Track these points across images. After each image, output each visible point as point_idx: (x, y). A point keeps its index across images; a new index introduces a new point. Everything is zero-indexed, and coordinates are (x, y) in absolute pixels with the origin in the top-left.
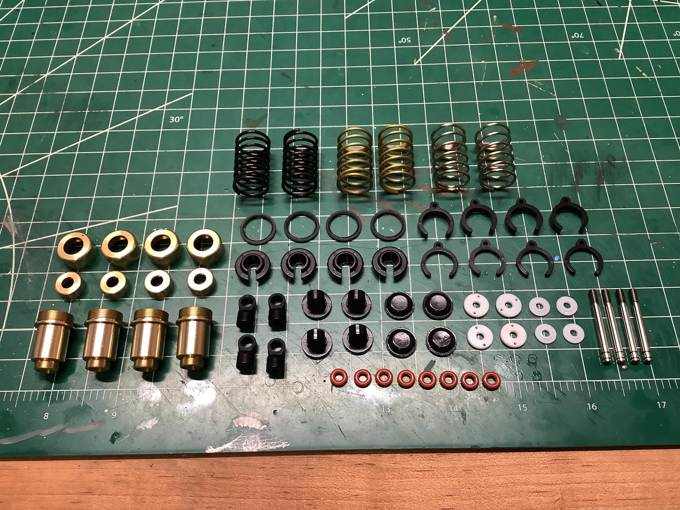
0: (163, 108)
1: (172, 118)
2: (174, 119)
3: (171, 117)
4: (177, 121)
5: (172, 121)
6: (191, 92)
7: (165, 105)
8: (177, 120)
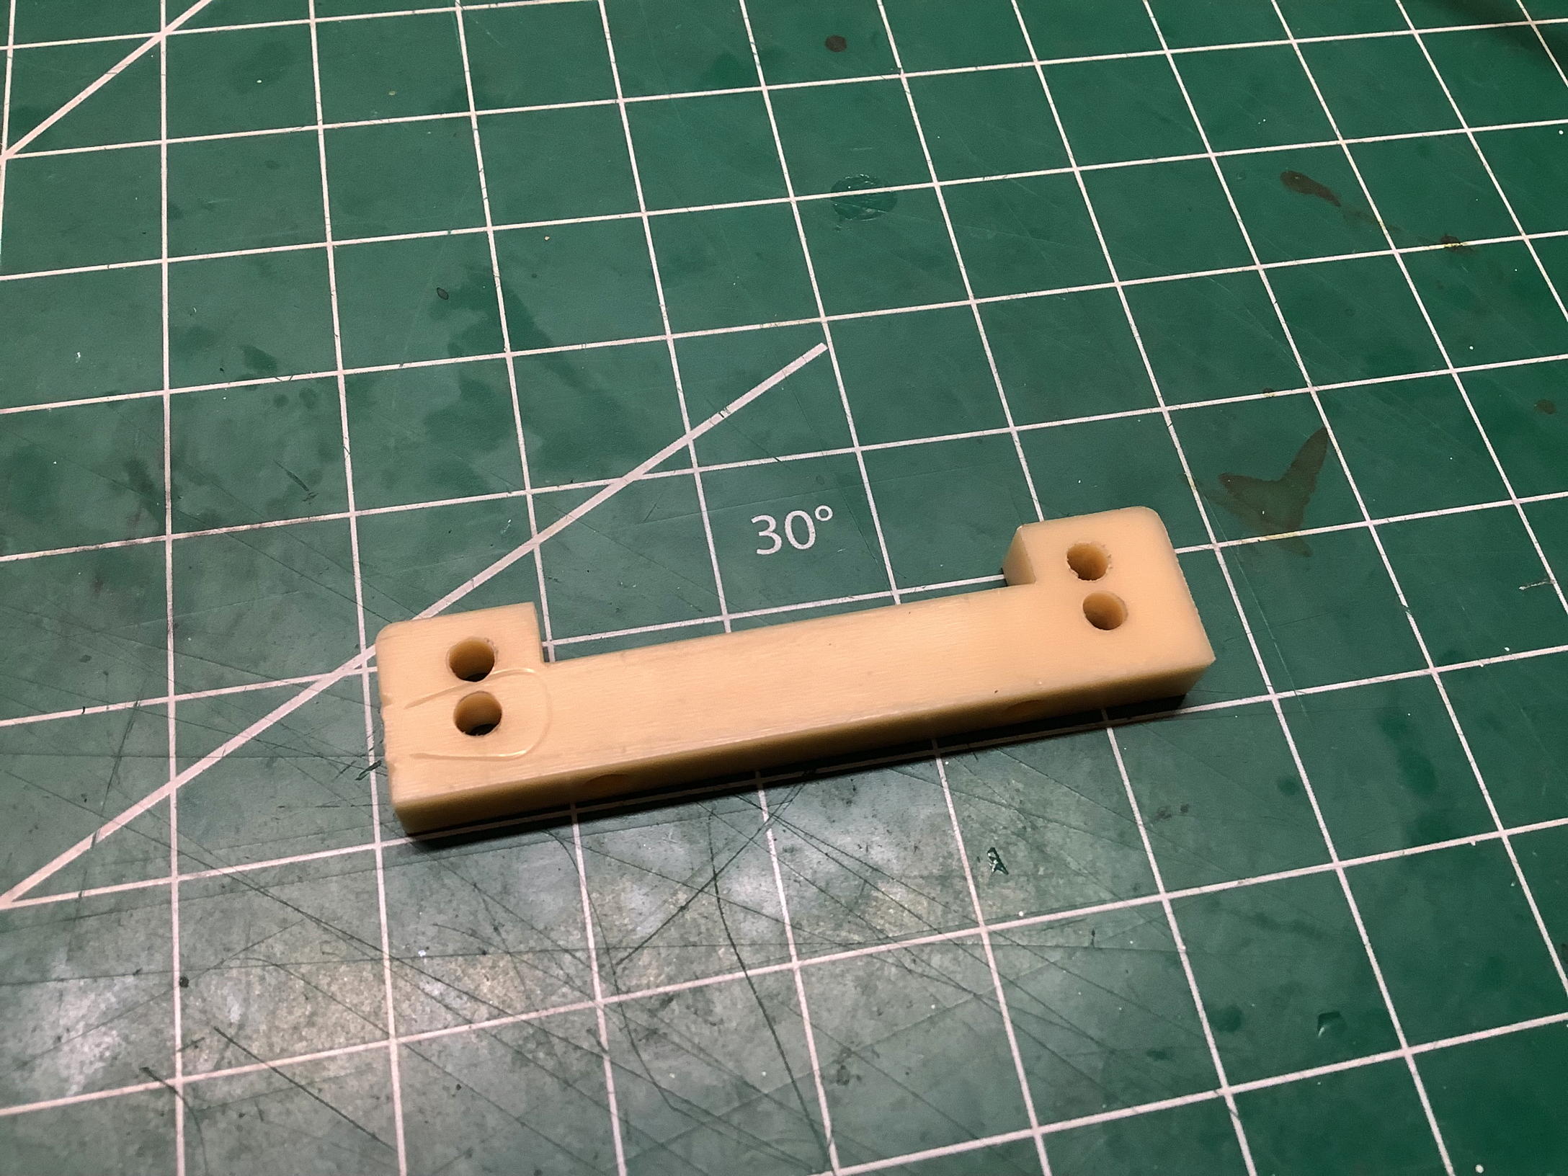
0: (681, 459)
1: (765, 525)
2: (780, 530)
3: (754, 520)
4: (803, 540)
5: (770, 543)
6: (815, 335)
7: (689, 438)
8: (801, 534)
